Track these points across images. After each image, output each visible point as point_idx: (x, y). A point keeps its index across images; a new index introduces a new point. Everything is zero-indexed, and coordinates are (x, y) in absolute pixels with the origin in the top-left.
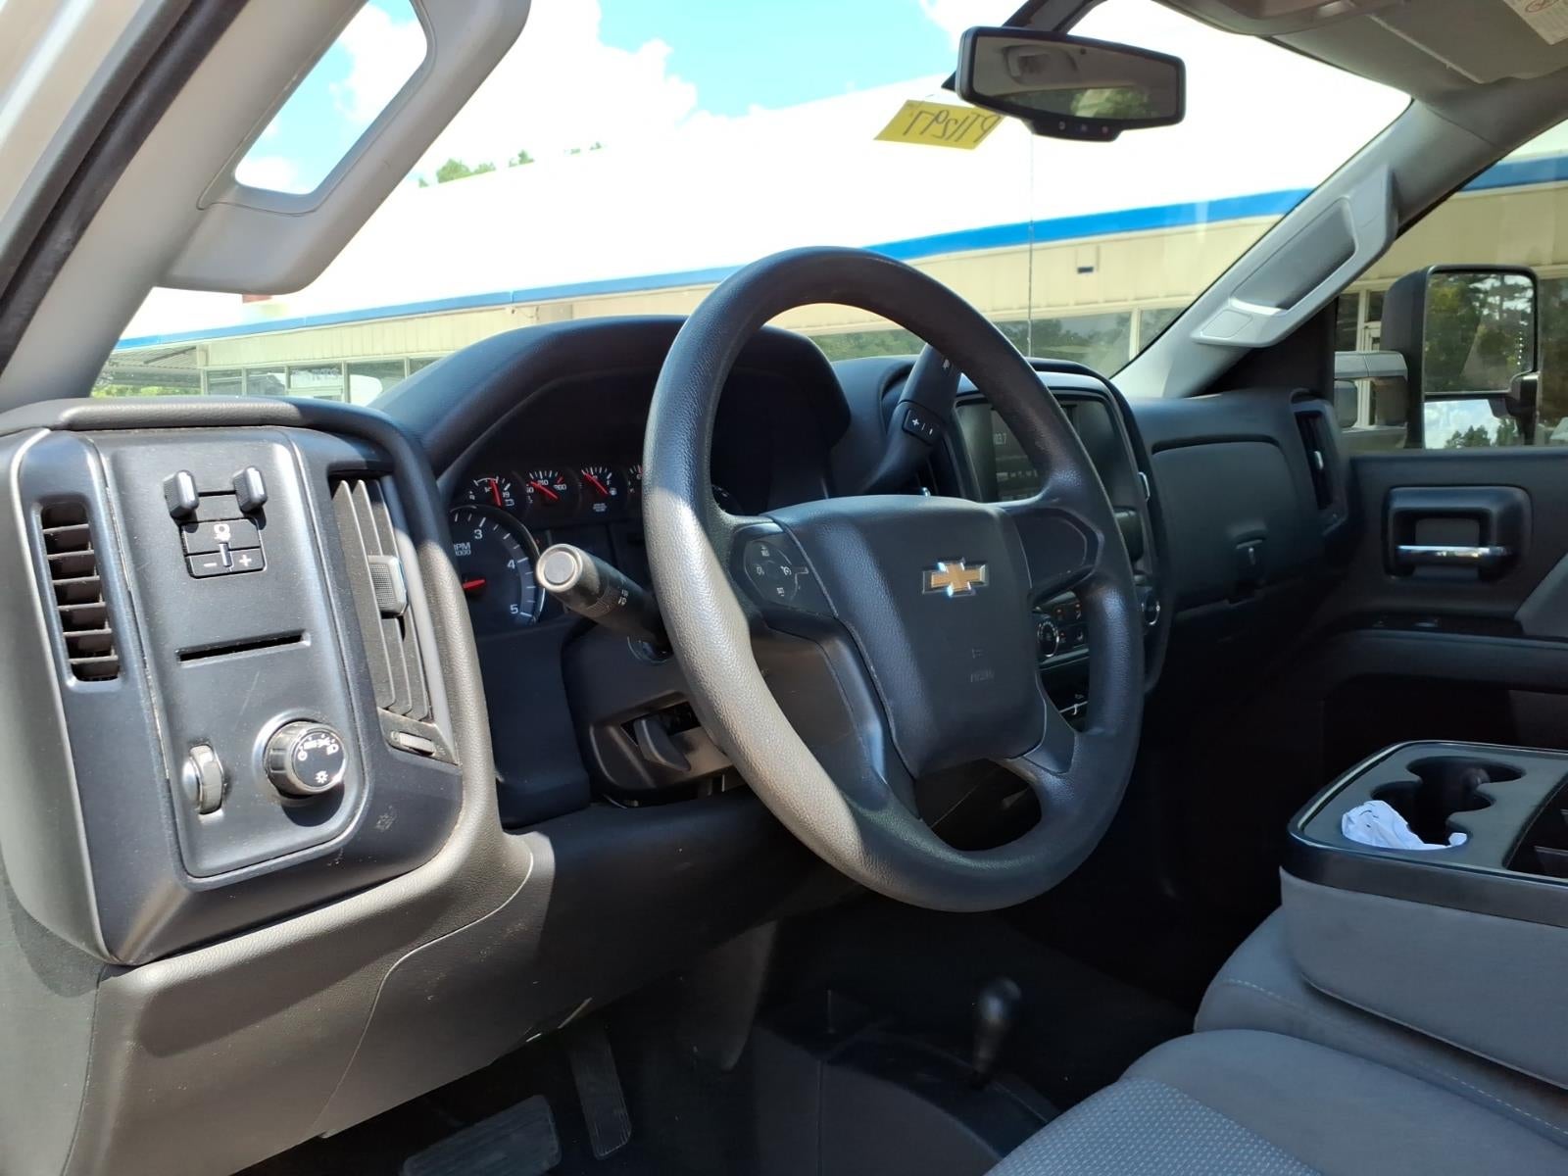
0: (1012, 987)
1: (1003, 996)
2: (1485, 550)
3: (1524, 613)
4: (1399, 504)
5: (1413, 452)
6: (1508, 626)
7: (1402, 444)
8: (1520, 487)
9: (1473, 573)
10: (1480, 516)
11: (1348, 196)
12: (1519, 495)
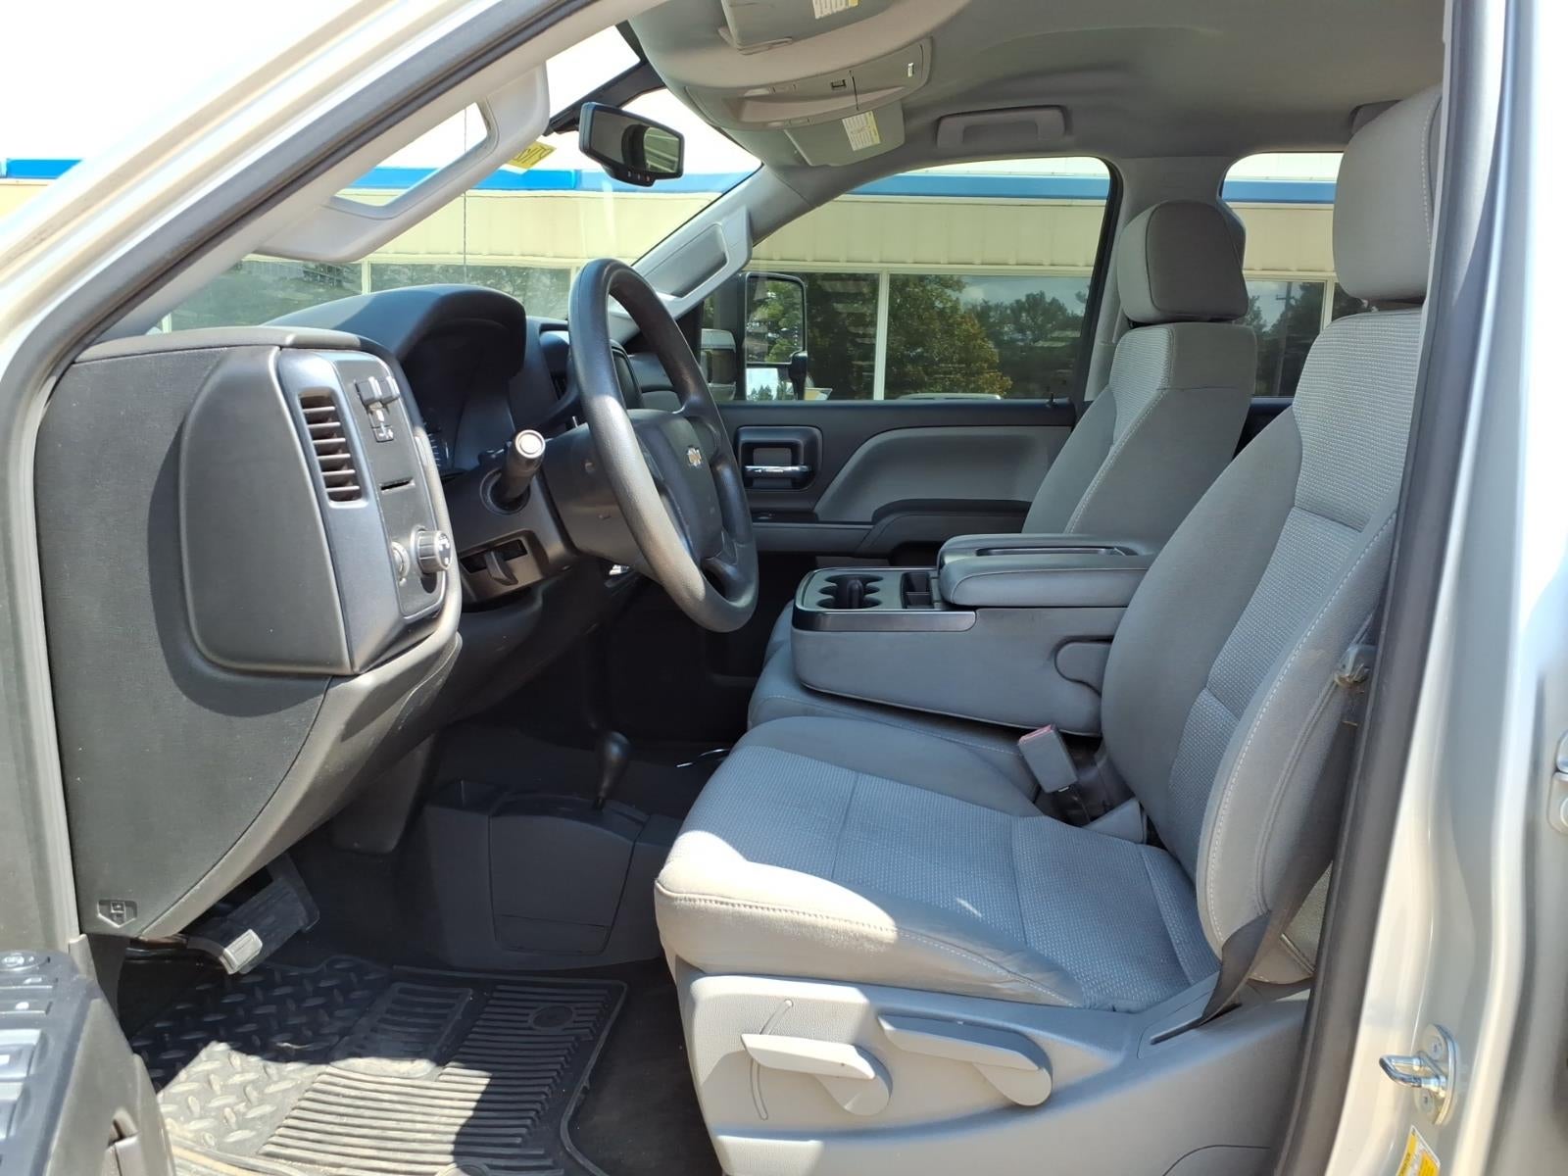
0: (619, 736)
1: (617, 742)
2: (796, 468)
3: (819, 507)
4: (744, 438)
5: (740, 403)
6: (808, 516)
7: (732, 397)
8: (817, 428)
9: (788, 483)
10: (793, 447)
11: (720, 224)
12: (817, 432)
